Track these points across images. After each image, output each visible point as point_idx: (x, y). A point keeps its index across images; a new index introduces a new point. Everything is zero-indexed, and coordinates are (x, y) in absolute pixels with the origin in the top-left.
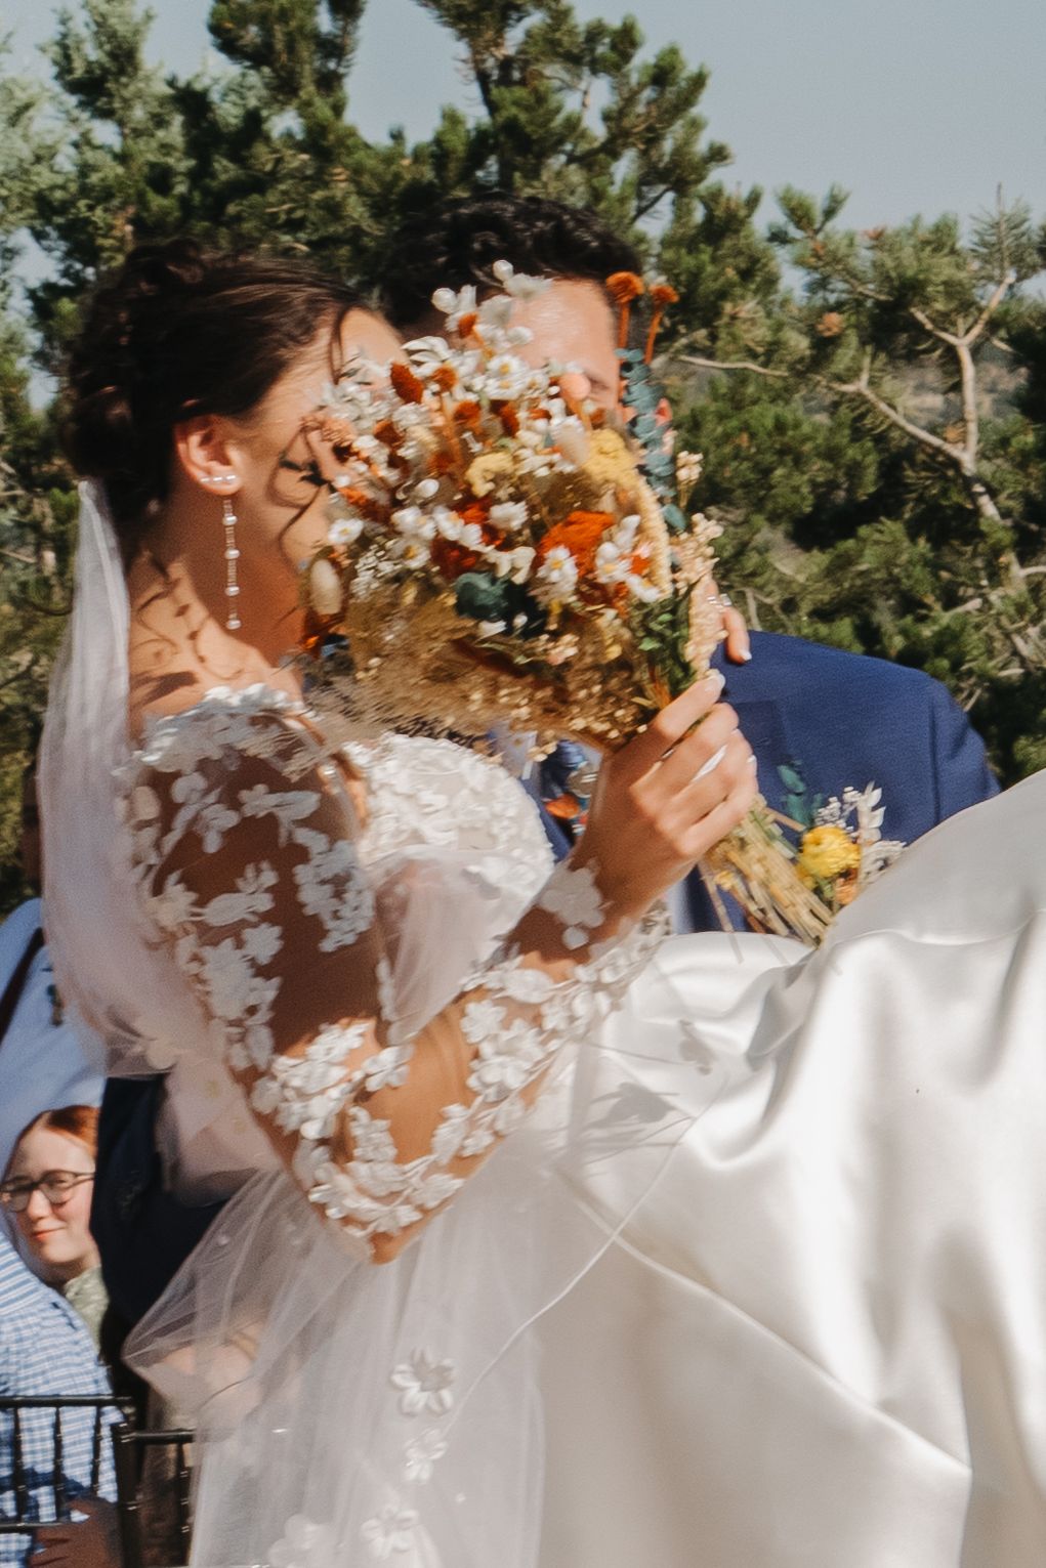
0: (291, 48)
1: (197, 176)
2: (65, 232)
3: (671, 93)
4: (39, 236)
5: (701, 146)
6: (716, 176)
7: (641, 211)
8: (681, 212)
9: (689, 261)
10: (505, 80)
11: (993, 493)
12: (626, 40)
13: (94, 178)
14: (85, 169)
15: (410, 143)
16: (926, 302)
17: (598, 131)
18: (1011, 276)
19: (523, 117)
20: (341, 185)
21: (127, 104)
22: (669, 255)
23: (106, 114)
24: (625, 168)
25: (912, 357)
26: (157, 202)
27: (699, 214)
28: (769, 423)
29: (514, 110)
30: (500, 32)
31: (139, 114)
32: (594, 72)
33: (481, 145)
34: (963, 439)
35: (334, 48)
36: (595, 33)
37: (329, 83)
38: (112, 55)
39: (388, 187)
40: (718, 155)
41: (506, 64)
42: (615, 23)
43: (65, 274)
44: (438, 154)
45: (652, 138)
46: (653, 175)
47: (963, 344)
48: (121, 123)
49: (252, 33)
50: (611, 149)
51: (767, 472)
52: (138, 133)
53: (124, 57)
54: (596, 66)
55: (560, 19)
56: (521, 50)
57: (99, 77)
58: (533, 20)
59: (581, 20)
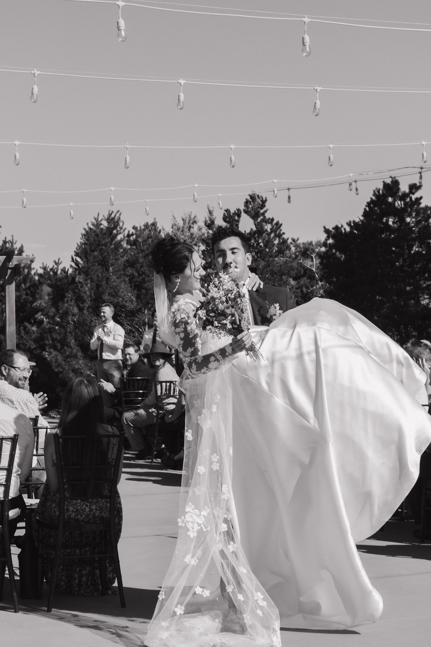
0: (232, 221)
2: (206, 244)
3: (278, 226)
4: (203, 244)
5: (282, 232)
6: (284, 236)
7: (274, 240)
8: (279, 240)
9: (280, 246)
10: (258, 225)
11: (317, 274)
12: (273, 220)
13: (209, 237)
14: (208, 236)
15: (247, 233)
16: (309, 251)
17: (269, 230)
18: (319, 248)
19: (260, 229)
21: (213, 228)
22: (278, 246)
23: (211, 229)
24: (272, 235)
25: (307, 258)
27: (281, 240)
28: (290, 266)
29: (259, 228)
30: (257, 219)
32: (269, 224)
33: (255, 232)
34: (314, 267)
35: (238, 221)
36: (269, 219)
37: (237, 225)
38: (211, 222)
40: (284, 233)
41: (258, 223)
42: (271, 218)
43: (206, 248)
44: (250, 233)
45: (276, 232)
46: (276, 236)
47: (313, 256)
48: (212, 230)
49: (228, 220)
50: (271, 233)
51: (289, 272)
53: (213, 222)
54: (269, 223)
55: (265, 217)
56: (260, 221)
57: (210, 225)
58: (262, 217)
59: (267, 217)
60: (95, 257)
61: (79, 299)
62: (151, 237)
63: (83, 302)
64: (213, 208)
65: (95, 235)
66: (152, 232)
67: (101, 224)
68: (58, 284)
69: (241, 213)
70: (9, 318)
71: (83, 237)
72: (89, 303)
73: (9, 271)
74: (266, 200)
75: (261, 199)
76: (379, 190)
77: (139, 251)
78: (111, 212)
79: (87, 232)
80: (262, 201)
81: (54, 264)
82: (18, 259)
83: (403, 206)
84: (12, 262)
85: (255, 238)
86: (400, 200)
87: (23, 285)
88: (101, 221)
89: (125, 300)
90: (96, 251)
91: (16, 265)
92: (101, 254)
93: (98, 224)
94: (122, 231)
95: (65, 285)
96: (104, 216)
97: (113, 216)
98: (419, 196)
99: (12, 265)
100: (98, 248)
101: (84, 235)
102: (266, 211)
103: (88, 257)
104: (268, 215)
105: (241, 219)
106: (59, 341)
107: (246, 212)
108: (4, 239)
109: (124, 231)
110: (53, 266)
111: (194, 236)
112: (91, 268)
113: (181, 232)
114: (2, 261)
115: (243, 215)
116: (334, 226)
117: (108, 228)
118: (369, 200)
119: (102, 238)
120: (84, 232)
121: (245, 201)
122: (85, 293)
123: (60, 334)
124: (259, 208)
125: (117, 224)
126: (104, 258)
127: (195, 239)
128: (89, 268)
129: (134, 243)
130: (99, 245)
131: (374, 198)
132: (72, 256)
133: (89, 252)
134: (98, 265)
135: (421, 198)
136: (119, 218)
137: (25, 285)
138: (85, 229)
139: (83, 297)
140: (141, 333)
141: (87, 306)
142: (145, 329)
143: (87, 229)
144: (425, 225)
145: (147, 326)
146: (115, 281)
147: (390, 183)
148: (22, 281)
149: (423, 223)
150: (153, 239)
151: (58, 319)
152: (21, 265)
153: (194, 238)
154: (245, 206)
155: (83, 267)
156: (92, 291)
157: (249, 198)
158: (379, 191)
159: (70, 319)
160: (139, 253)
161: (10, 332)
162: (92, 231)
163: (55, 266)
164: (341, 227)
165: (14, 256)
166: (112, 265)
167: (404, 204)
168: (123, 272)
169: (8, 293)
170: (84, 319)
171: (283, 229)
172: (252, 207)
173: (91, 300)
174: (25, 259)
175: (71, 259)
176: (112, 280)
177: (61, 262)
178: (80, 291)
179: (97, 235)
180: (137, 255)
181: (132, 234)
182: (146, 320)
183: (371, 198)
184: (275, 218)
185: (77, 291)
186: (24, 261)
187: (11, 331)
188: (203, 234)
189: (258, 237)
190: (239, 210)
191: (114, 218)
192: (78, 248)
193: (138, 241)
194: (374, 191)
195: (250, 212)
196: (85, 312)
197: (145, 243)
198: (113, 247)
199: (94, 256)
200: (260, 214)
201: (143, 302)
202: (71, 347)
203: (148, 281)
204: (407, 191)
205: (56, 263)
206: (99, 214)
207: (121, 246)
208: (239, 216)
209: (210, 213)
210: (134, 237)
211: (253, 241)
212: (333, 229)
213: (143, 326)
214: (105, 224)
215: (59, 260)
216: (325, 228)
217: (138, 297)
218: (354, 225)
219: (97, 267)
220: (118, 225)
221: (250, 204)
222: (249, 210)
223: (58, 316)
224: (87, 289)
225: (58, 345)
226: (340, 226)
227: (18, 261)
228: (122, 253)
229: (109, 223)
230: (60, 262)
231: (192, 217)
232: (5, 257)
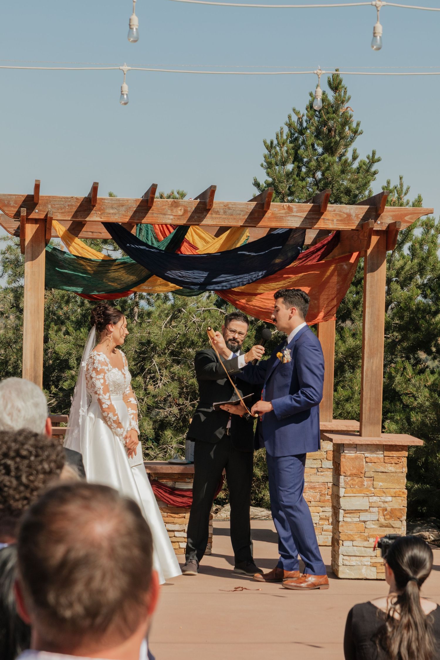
70: (369, 339)
73: (375, 239)
82: (394, 213)
84: (382, 218)
87: (418, 276)
91: (389, 226)
99: (380, 225)
108: (386, 185)
114: (361, 216)
137: (421, 276)
148: (416, 268)
152: (400, 225)
161: (372, 371)
165: (386, 207)
169: (371, 287)
174: (411, 214)
186: (407, 218)
187: (374, 368)
227: (393, 216)
232: (368, 207)
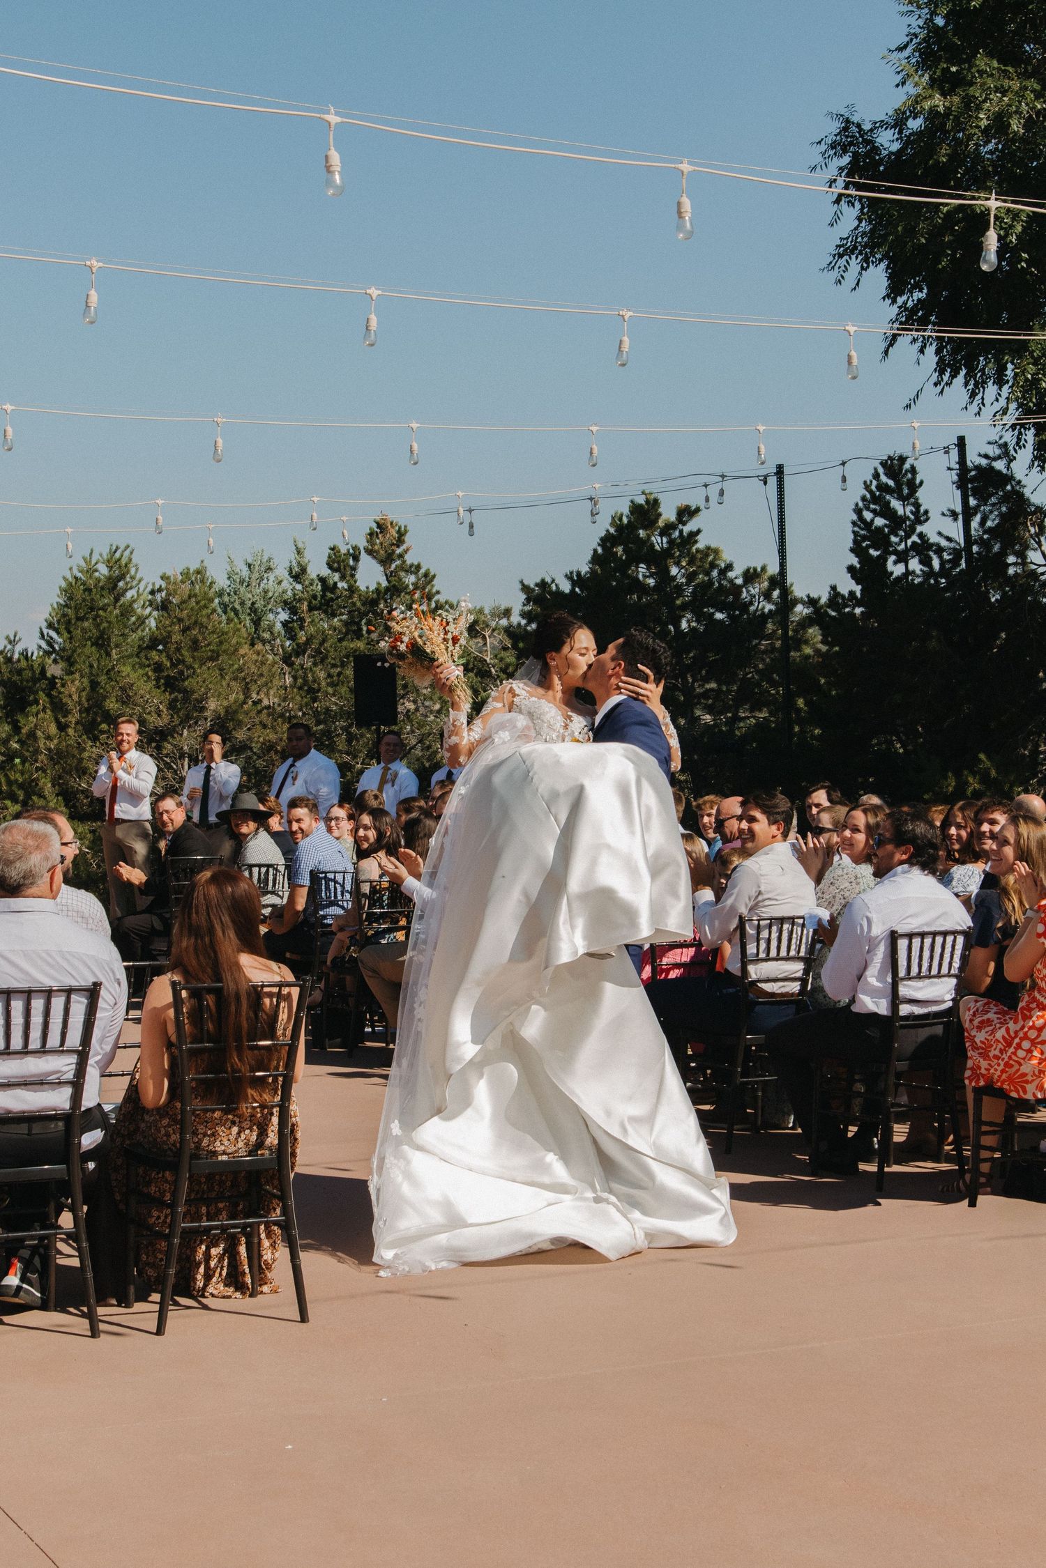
0: (345, 569)
1: (323, 596)
2: (289, 609)
3: (428, 578)
4: (283, 610)
5: (434, 590)
6: (436, 598)
8: (429, 605)
10: (391, 576)
11: (494, 667)
12: (418, 567)
13: (297, 597)
14: (294, 595)
15: (371, 590)
16: (480, 625)
17: (411, 587)
18: (497, 619)
19: (395, 584)
20: (355, 599)
21: (305, 580)
23: (300, 583)
26: (314, 602)
27: (433, 605)
29: (393, 582)
30: (390, 565)
31: (307, 583)
33: (387, 589)
34: (487, 655)
35: (354, 569)
36: (411, 566)
37: (353, 576)
38: (301, 569)
39: (367, 599)
40: (438, 592)
41: (391, 572)
42: (416, 563)
43: (290, 618)
44: (377, 591)
45: (424, 588)
46: (424, 596)
47: (487, 634)
48: (304, 585)
49: (336, 565)
50: (415, 591)
52: (307, 587)
53: (304, 570)
54: (412, 573)
55: (404, 562)
56: (395, 569)
57: (298, 575)
58: (398, 562)
59: (408, 562)
60: (84, 631)
61: (59, 708)
62: (195, 595)
63: (67, 713)
64: (303, 543)
65: (85, 590)
66: (197, 587)
67: (96, 571)
68: (14, 678)
69: (360, 553)
71: (61, 594)
72: (77, 716)
74: (406, 531)
75: (397, 528)
76: (622, 515)
77: (175, 620)
78: (114, 548)
79: (70, 584)
80: (399, 532)
81: (6, 642)
83: (665, 545)
85: (386, 602)
86: (661, 535)
88: (96, 563)
89: (148, 711)
90: (87, 619)
92: (98, 626)
93: (90, 571)
94: (135, 583)
95: (27, 681)
96: (101, 555)
97: (117, 555)
98: (695, 529)
100: (90, 613)
101: (66, 591)
102: (406, 551)
103: (72, 629)
104: (410, 559)
105: (361, 564)
106: (21, 786)
107: (370, 552)
109: (138, 584)
110: (5, 647)
111: (270, 594)
112: (79, 651)
113: (247, 587)
115: (364, 556)
116: (538, 581)
117: (109, 578)
118: (603, 534)
119: (98, 596)
120: (64, 585)
121: (369, 531)
122: (70, 696)
123: (22, 773)
124: (393, 544)
125: (125, 570)
126: (102, 633)
127: (272, 600)
128: (74, 651)
129: (164, 606)
130: (92, 609)
131: (612, 530)
132: (41, 629)
133: (73, 621)
134: (92, 646)
135: (699, 531)
136: (130, 560)
138: (64, 578)
139: (66, 704)
140: (175, 771)
141: (73, 720)
142: (182, 765)
143: (70, 579)
144: (703, 581)
145: (187, 759)
146: (128, 675)
147: (644, 503)
149: (701, 576)
150: (200, 598)
151: (16, 745)
153: (271, 598)
154: (368, 542)
155: (63, 649)
156: (84, 693)
157: (375, 526)
158: (621, 519)
159: (42, 745)
160: (173, 623)
162: (79, 583)
163: (9, 647)
164: (552, 583)
166: (117, 646)
167: (667, 542)
168: (137, 660)
170: (67, 746)
171: (437, 584)
172: (381, 544)
173: (80, 711)
175: (39, 635)
176: (123, 674)
177: (20, 639)
178: (60, 693)
179: (88, 590)
180: (169, 629)
181: (160, 590)
182: (185, 748)
183: (608, 531)
184: (422, 564)
185: (54, 693)
188: (285, 592)
189: (391, 598)
190: (355, 548)
191: (119, 560)
192: (53, 614)
193: (171, 602)
194: (613, 518)
195: (377, 552)
196: (71, 731)
197: (184, 606)
198: (117, 612)
199: (83, 629)
200: (395, 557)
201: (181, 714)
202: (45, 798)
203: (188, 676)
204: (672, 517)
205: (10, 642)
206: (92, 551)
207: (133, 610)
208: (356, 558)
209: (299, 552)
210: (164, 594)
211: (382, 606)
212: (537, 585)
213: (180, 759)
214: (103, 570)
215: (15, 636)
216: (522, 582)
217: (172, 706)
218: (577, 579)
219: (90, 649)
220: (128, 572)
221: (378, 538)
222: (376, 547)
223: (16, 738)
224: (74, 690)
225: (19, 792)
226: (548, 580)
228: (134, 623)
229: (110, 568)
230: (17, 639)
231: (265, 560)
